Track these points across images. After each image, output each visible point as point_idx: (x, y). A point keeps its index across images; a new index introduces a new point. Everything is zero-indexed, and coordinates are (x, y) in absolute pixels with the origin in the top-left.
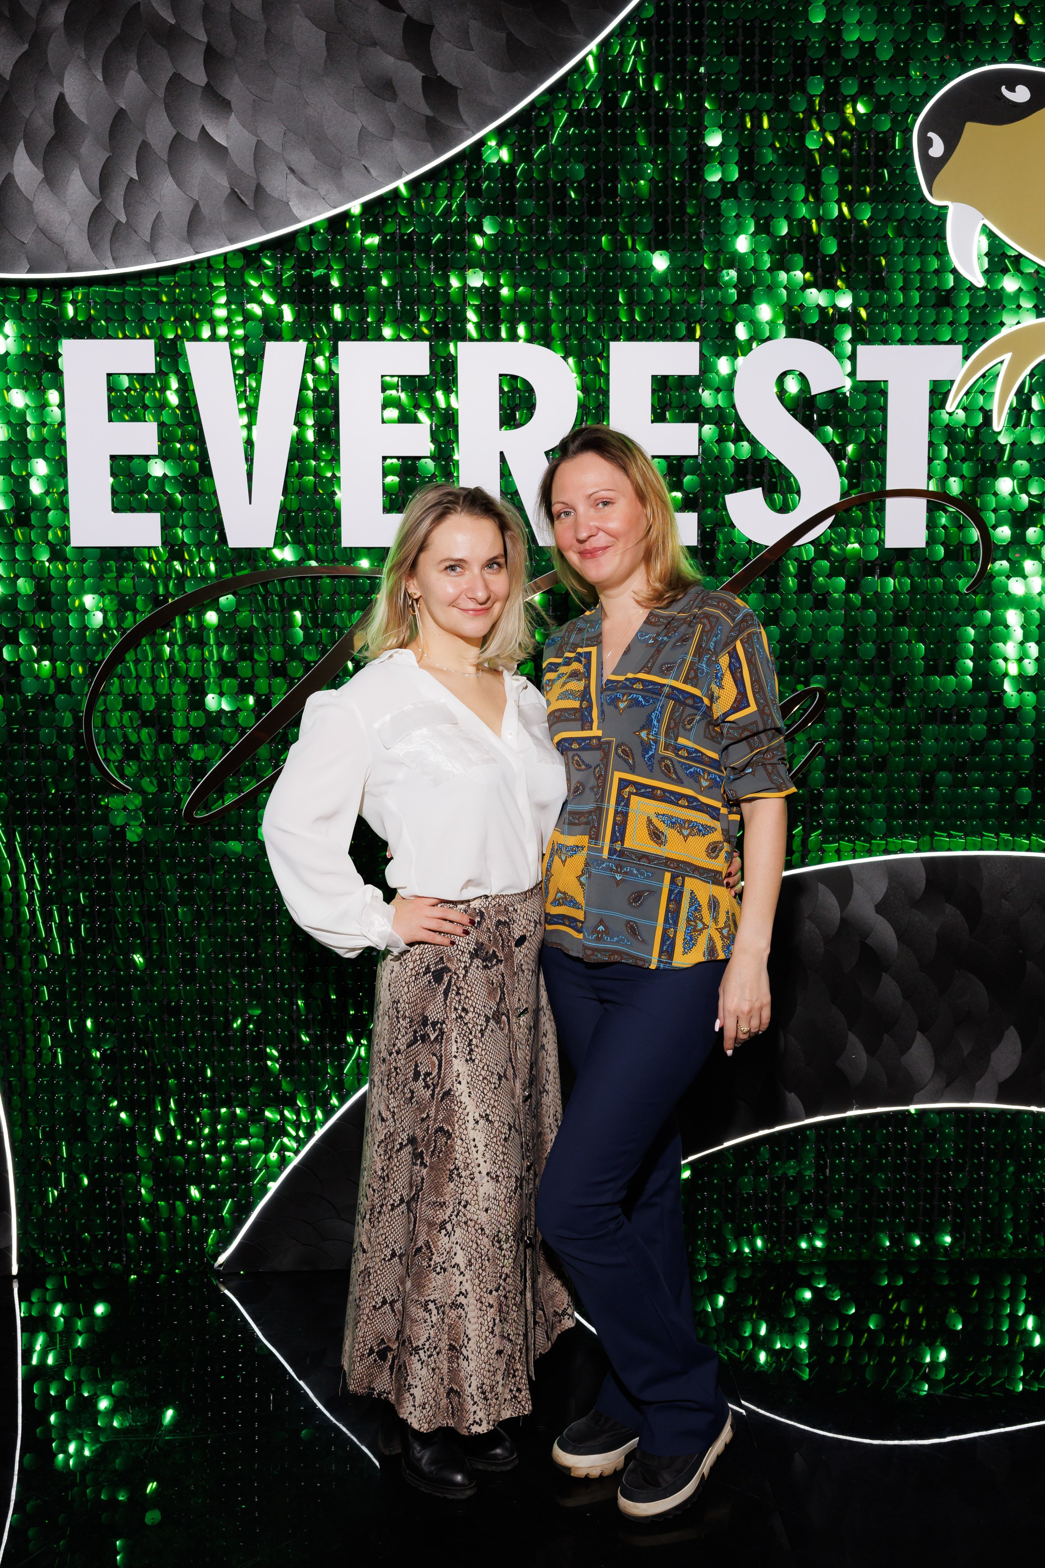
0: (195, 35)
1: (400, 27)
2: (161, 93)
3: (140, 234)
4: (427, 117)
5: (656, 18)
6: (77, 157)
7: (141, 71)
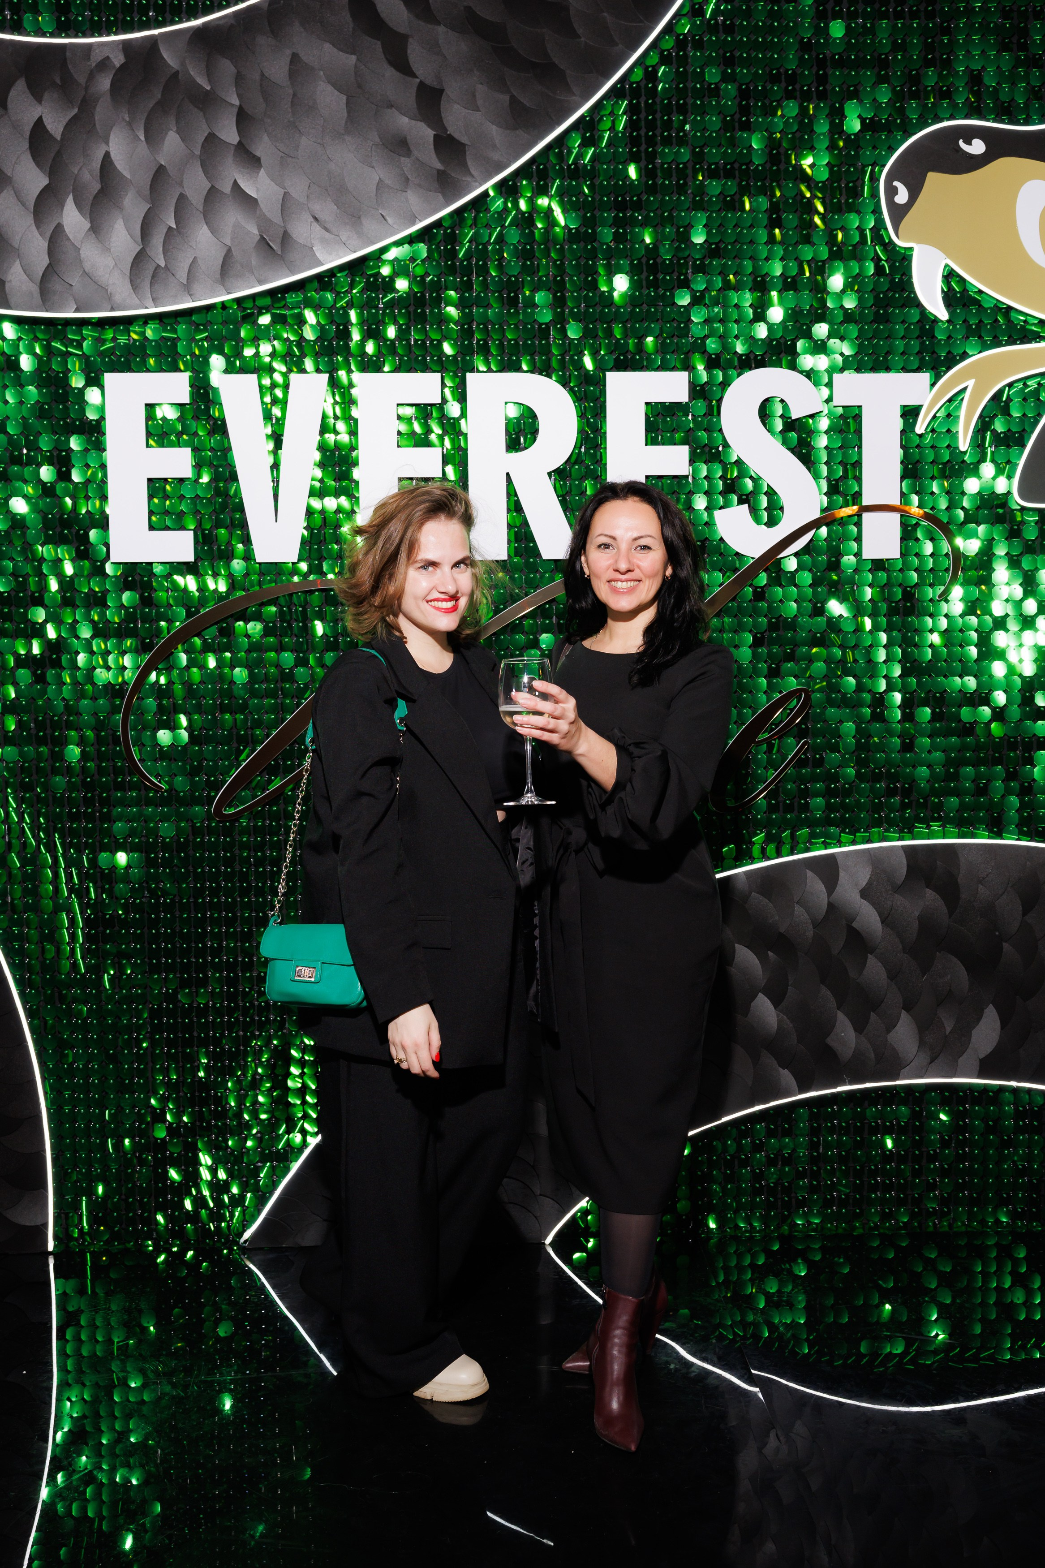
0: (228, 99)
1: (414, 91)
2: (197, 152)
3: (178, 277)
4: (438, 171)
5: (644, 82)
6: (121, 209)
7: (178, 132)
